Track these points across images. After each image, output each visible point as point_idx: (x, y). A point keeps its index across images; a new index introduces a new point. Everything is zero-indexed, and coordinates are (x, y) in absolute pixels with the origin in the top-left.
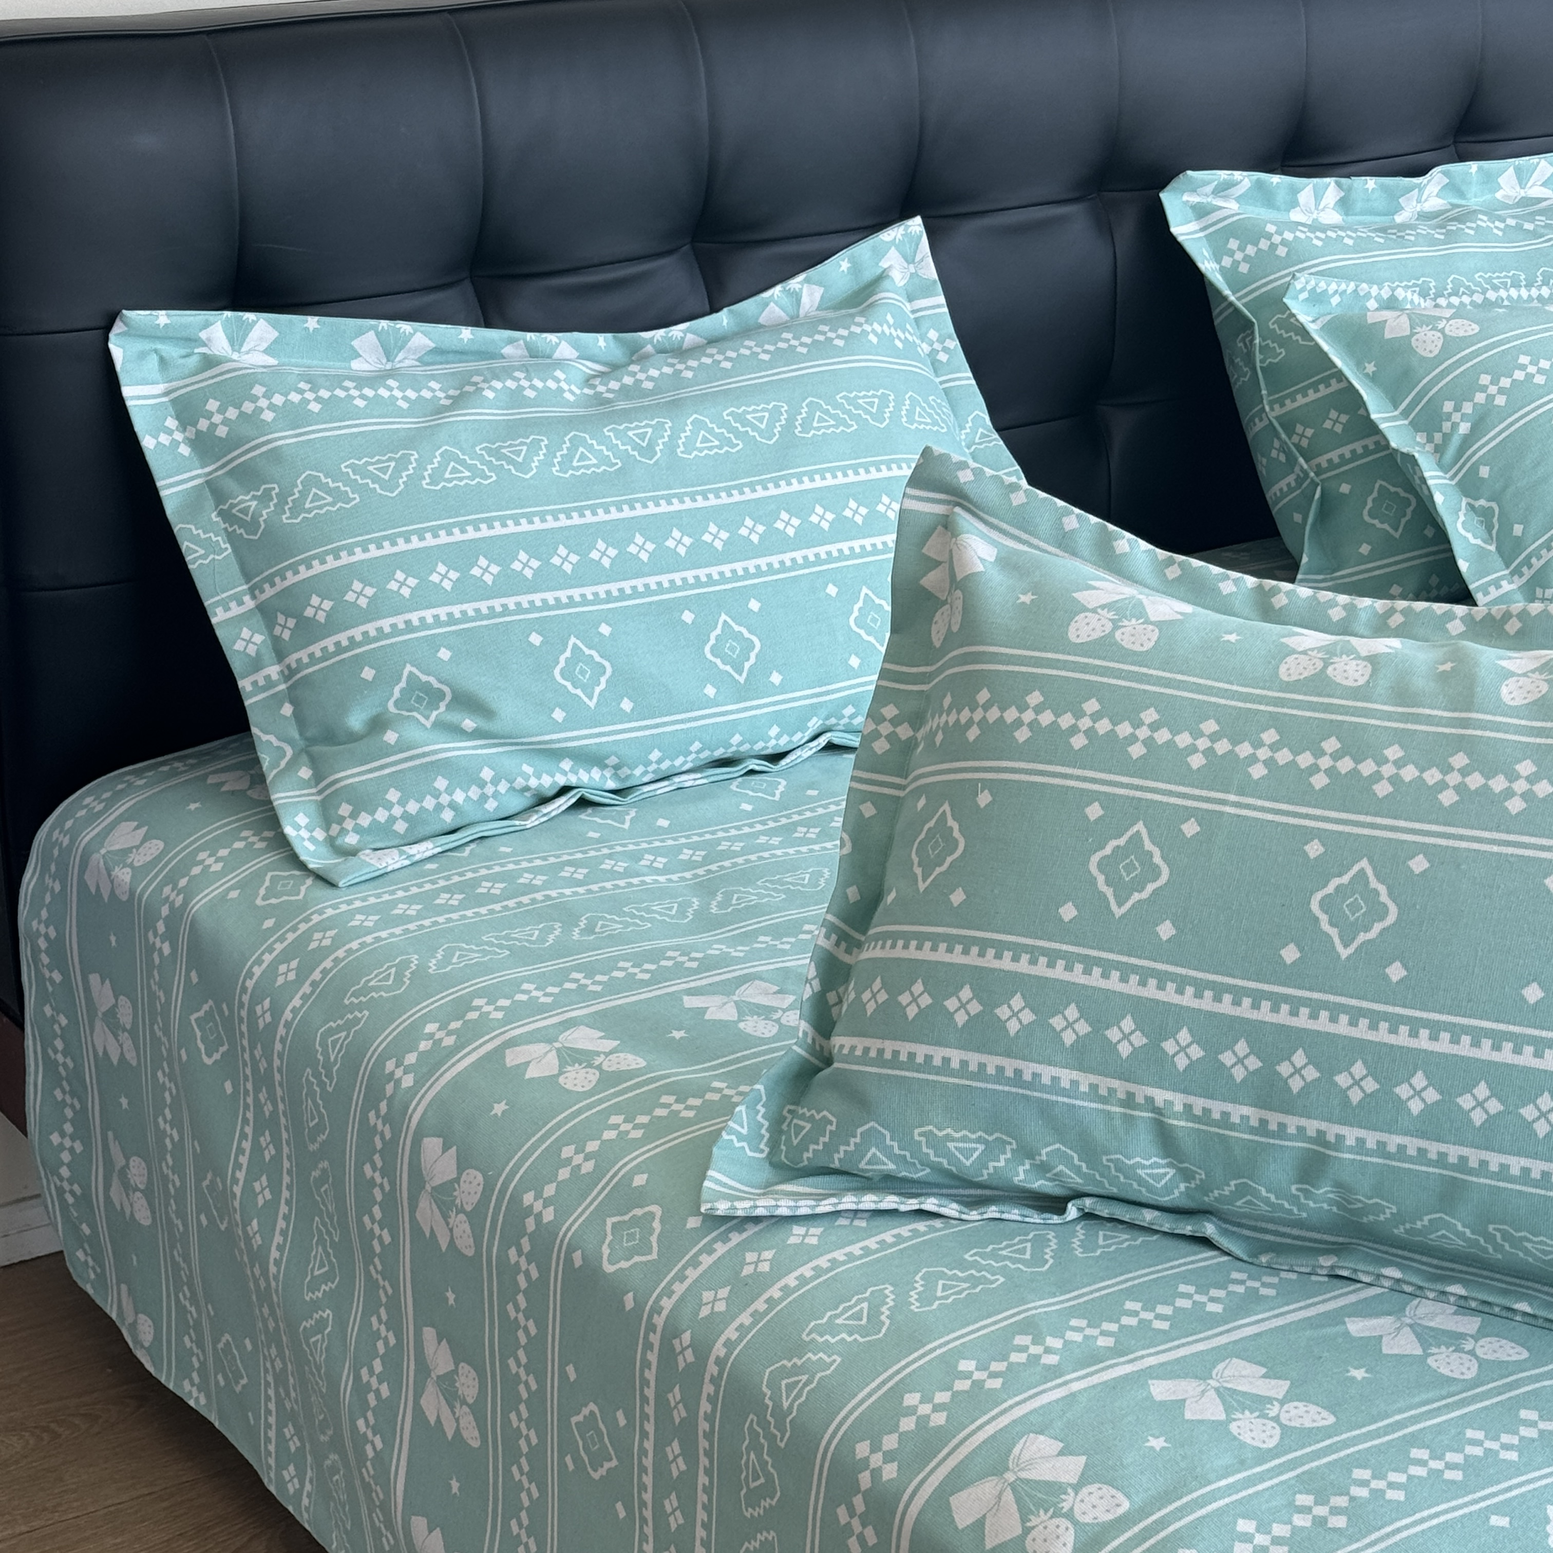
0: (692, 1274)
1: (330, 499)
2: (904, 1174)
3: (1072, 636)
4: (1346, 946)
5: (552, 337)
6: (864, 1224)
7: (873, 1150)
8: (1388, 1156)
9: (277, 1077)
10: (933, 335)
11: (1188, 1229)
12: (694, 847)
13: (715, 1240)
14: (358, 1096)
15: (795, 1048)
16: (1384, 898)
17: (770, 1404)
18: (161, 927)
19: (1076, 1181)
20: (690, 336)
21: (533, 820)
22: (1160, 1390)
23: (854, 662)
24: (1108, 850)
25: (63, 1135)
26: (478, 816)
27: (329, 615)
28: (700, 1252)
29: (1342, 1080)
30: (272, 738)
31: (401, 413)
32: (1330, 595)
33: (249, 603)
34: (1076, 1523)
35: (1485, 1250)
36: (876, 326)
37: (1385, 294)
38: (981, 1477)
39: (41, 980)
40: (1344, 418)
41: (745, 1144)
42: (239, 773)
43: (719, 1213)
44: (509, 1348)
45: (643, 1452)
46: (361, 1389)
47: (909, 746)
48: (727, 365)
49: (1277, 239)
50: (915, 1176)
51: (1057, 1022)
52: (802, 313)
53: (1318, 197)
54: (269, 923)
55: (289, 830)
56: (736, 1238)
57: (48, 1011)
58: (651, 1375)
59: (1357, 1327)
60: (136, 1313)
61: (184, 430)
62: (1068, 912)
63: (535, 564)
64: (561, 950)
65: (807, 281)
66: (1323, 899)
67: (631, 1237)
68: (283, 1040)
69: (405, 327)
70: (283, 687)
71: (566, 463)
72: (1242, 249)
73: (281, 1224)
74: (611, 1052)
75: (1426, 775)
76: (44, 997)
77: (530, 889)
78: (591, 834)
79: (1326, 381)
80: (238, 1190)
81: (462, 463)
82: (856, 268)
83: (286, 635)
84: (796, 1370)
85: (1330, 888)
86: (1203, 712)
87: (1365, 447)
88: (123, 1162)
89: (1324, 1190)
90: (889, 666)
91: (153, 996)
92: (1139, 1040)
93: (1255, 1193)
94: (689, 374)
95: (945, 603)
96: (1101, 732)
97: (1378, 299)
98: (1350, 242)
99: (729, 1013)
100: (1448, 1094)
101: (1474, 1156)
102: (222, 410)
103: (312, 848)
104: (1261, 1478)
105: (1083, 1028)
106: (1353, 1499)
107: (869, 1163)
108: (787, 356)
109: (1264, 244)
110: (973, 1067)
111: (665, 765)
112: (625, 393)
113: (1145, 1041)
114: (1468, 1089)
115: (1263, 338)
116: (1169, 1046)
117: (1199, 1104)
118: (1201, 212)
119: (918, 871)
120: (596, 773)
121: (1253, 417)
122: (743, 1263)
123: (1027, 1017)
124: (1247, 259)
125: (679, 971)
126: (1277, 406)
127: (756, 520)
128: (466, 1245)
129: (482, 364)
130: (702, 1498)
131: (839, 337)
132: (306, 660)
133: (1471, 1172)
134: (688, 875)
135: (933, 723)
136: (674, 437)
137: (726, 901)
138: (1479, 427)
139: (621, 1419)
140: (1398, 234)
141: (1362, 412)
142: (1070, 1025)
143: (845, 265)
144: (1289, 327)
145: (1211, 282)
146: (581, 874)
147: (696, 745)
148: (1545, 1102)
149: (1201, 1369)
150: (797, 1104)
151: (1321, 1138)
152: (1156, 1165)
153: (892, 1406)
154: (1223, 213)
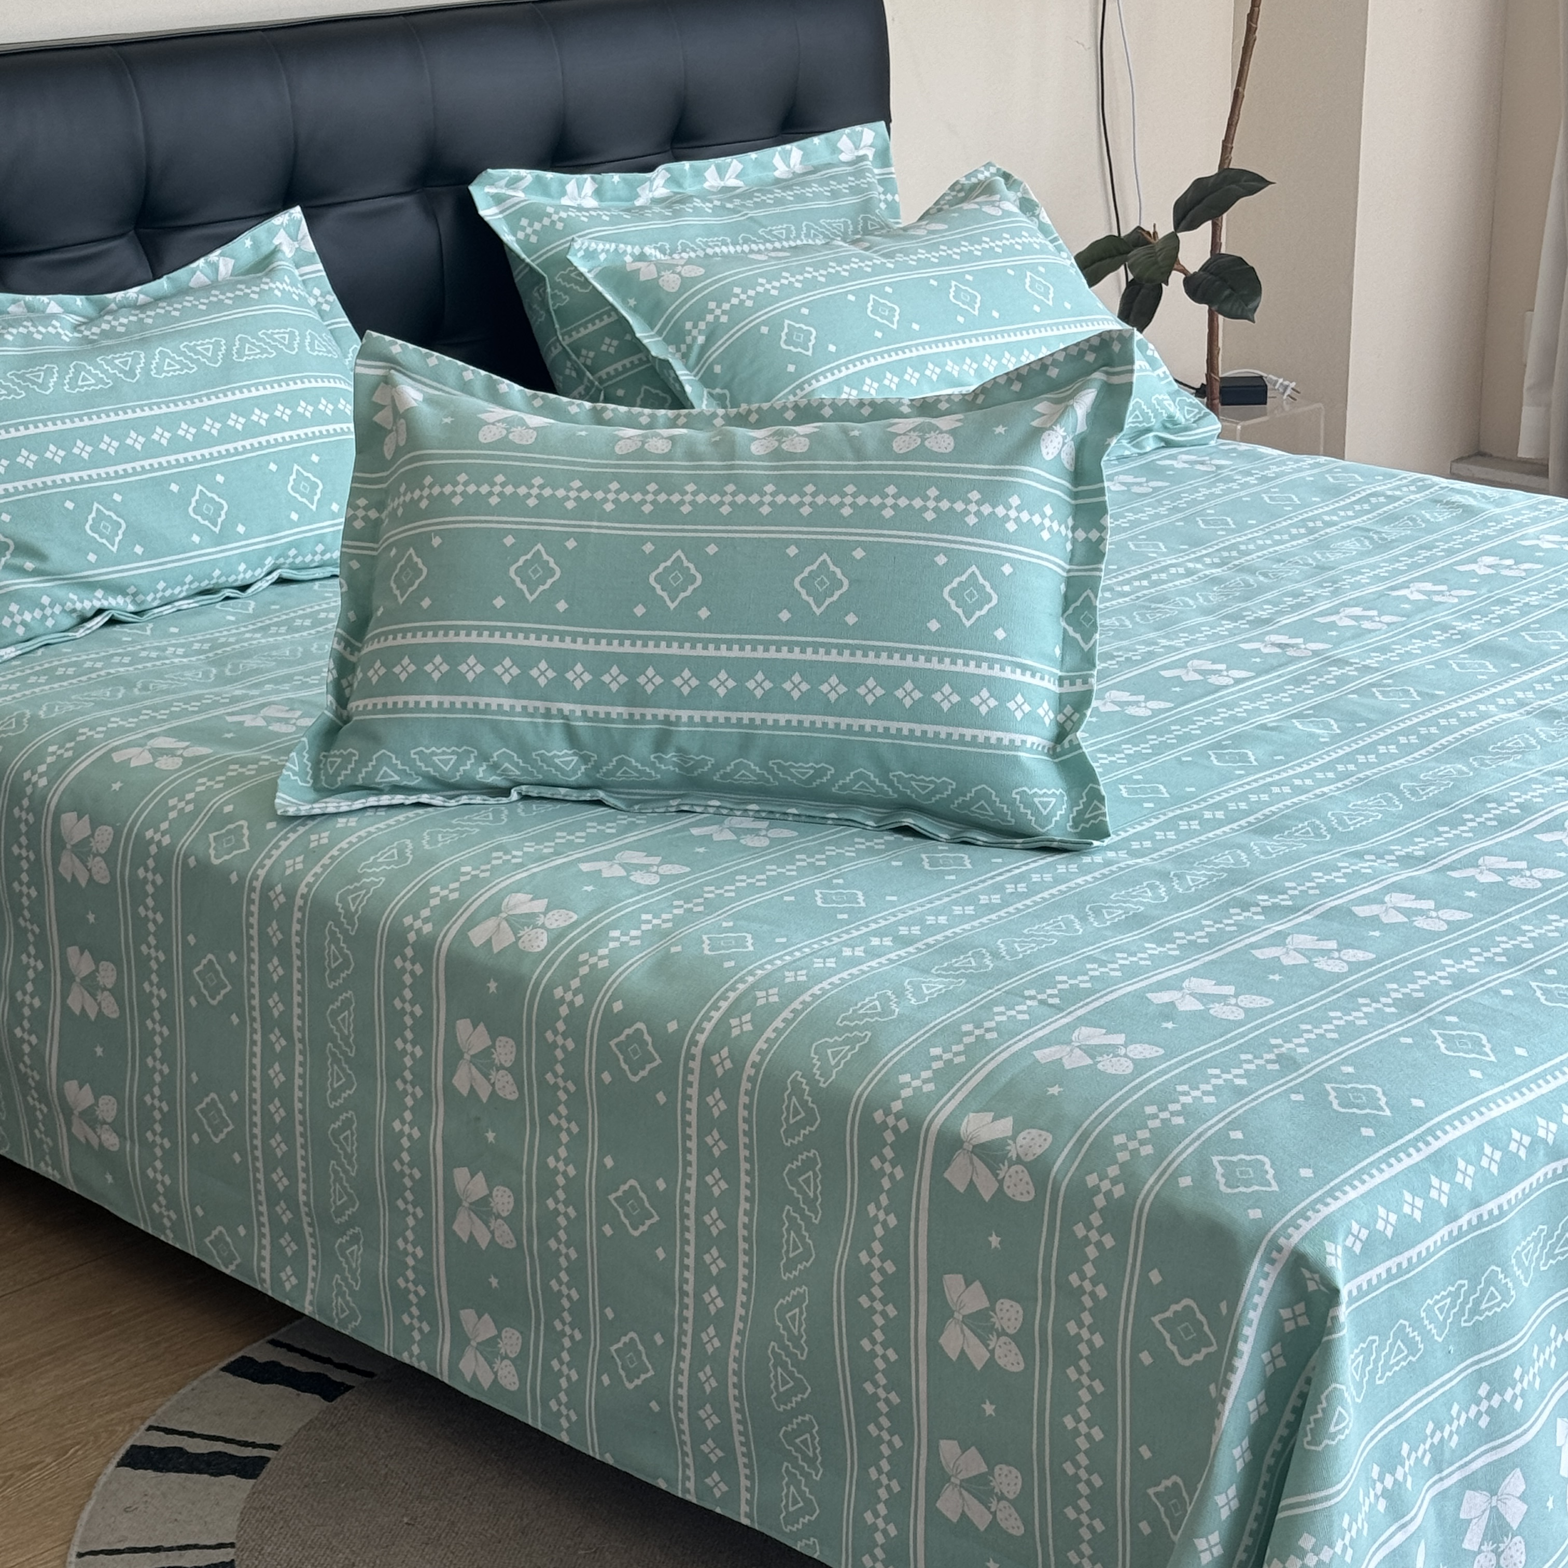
0: (276, 853)
2: (405, 783)
3: (482, 439)
4: (673, 602)
5: (44, 298)
6: (383, 814)
7: (385, 768)
8: (707, 725)
10: (317, 292)
11: (587, 796)
12: (202, 642)
13: (288, 832)
15: (324, 713)
16: (693, 570)
17: (342, 911)
19: (515, 773)
20: (141, 297)
21: (81, 633)
22: (585, 867)
23: (294, 516)
24: (520, 563)
26: (42, 631)
28: (280, 840)
29: (677, 682)
32: (640, 410)
34: (547, 930)
35: (768, 781)
36: (278, 284)
37: (637, 251)
38: (487, 918)
40: (615, 343)
41: (297, 778)
43: (290, 814)
44: (140, 936)
45: (250, 973)
47: (377, 523)
48: (177, 314)
49: (555, 217)
50: (412, 784)
51: (498, 670)
52: (221, 278)
53: (580, 187)
56: (301, 830)
58: (254, 921)
59: (695, 831)
62: (499, 602)
63: (62, 453)
64: (127, 700)
65: (221, 255)
66: (656, 576)
67: (229, 841)
71: (73, 384)
72: (531, 225)
74: (187, 747)
75: (712, 498)
77: (93, 670)
78: (125, 639)
79: (600, 317)
82: (256, 245)
84: (357, 889)
85: (660, 569)
86: (573, 476)
87: (633, 362)
89: (671, 755)
90: (357, 472)
92: (551, 674)
93: (629, 765)
94: (150, 321)
95: (392, 431)
96: (508, 493)
97: (632, 255)
98: (606, 218)
99: (260, 722)
100: (740, 681)
101: (758, 717)
104: (652, 896)
105: (515, 671)
106: (706, 899)
107: (382, 777)
108: (219, 306)
109: (546, 221)
110: (447, 705)
111: (168, 593)
112: (106, 335)
113: (555, 674)
114: (752, 677)
115: (552, 289)
116: (570, 676)
117: (591, 709)
119: (397, 592)
120: (120, 600)
121: (550, 346)
122: (310, 842)
123: (479, 669)
124: (535, 232)
125: (216, 705)
126: (566, 337)
127: (215, 420)
128: (103, 877)
130: (297, 987)
131: (253, 292)
134: (202, 657)
135: (392, 505)
136: (148, 364)
137: (235, 669)
138: (711, 338)
139: (233, 957)
140: (639, 213)
141: (628, 337)
142: (507, 670)
143: (248, 243)
144: (570, 280)
145: (511, 250)
146: (126, 660)
147: (189, 578)
148: (797, 678)
149: (608, 856)
150: (328, 750)
151: (667, 720)
152: (566, 755)
153: (423, 895)
154: (515, 200)
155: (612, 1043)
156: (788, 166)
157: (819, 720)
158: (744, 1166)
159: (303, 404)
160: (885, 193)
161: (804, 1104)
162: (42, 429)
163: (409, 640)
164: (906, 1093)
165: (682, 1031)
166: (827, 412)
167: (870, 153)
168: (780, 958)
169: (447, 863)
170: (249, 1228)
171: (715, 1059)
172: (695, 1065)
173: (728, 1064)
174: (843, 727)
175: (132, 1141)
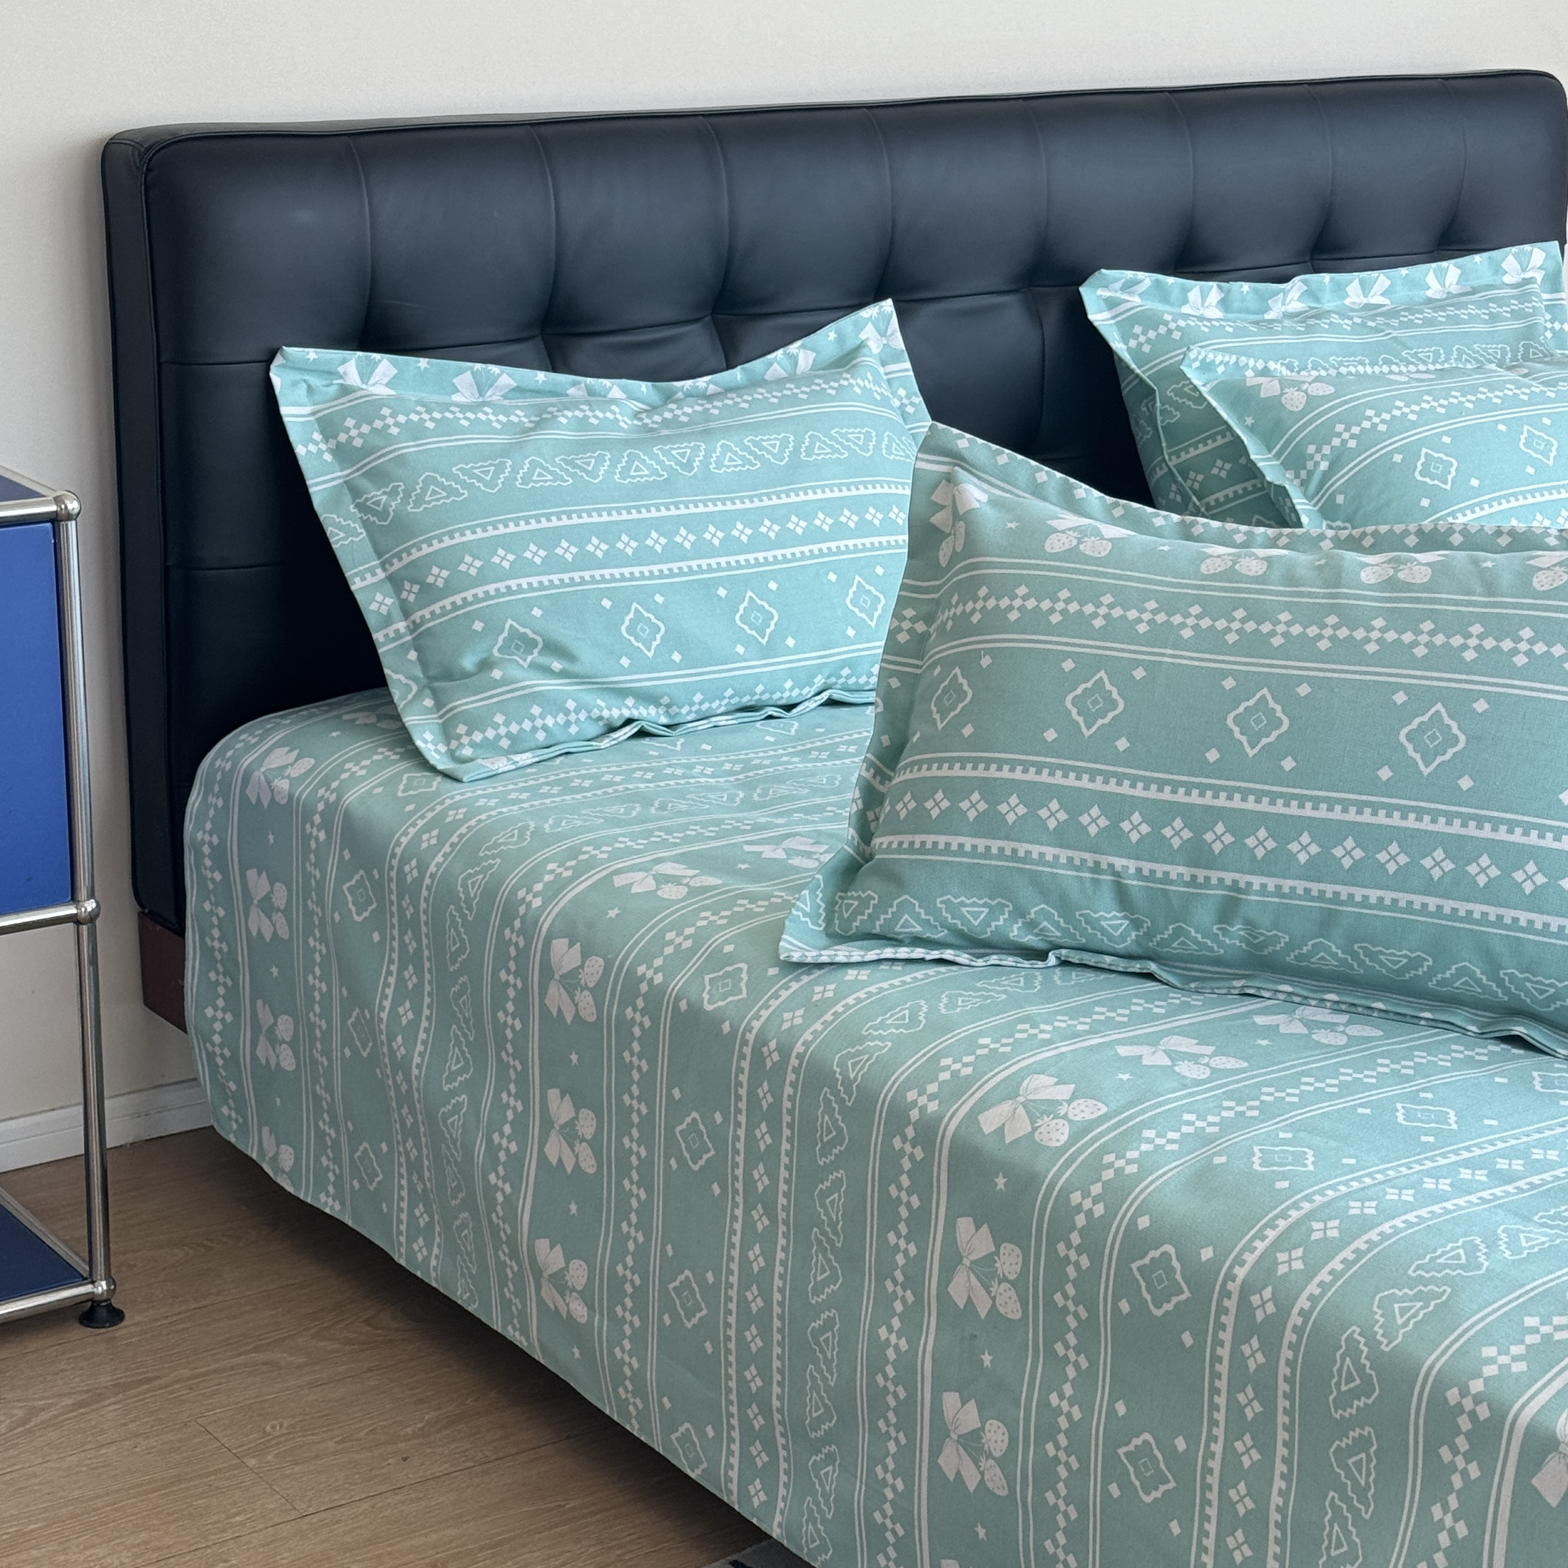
0: (774, 1004)
1: (444, 494)
2: (928, 935)
3: (1048, 548)
4: (1252, 747)
5: (606, 382)
6: (900, 968)
7: (906, 916)
8: (1283, 896)
9: (423, 918)
10: (902, 392)
11: (1137, 967)
12: (734, 762)
13: (790, 981)
14: (495, 920)
15: (846, 847)
16: (1279, 713)
17: (840, 1078)
18: (317, 819)
19: (1055, 934)
20: (712, 387)
21: (605, 743)
22: (1123, 1051)
23: (851, 632)
24: (1079, 691)
25: (216, 1008)
26: (563, 737)
27: (446, 581)
28: (780, 989)
29: (1251, 842)
30: (401, 677)
31: (495, 431)
32: (1235, 526)
33: (381, 575)
34: (1070, 1121)
35: (1351, 968)
36: (859, 381)
37: (1260, 365)
38: (1000, 1102)
39: (202, 880)
40: (1228, 466)
41: (807, 919)
42: (366, 713)
43: (795, 959)
44: (624, 1085)
45: (736, 1138)
46: (492, 1150)
47: (925, 637)
48: (746, 405)
49: (1172, 326)
50: (935, 936)
51: (1043, 813)
52: (798, 372)
53: (1204, 296)
54: (410, 808)
55: (419, 743)
56: (805, 979)
57: (207, 906)
58: (743, 1078)
59: (1259, 1020)
60: (278, 1145)
61: (327, 442)
62: (1051, 735)
63: (604, 547)
64: (641, 820)
65: (803, 347)
66: (1235, 717)
67: (725, 985)
68: (429, 888)
69: (495, 369)
70: (409, 638)
71: (624, 474)
72: (1144, 333)
73: (422, 1036)
74: (695, 876)
75: (1309, 631)
76: (204, 894)
77: (611, 784)
78: (652, 753)
79: (1213, 437)
80: (384, 1015)
81: (546, 469)
82: (841, 339)
83: (412, 598)
84: (859, 1053)
85: (1241, 709)
86: (1146, 596)
87: (1245, 489)
88: (272, 1021)
89: (1237, 928)
90: (906, 581)
91: (307, 876)
92: (1103, 822)
93: (1187, 935)
94: (716, 412)
95: (949, 534)
96: (1072, 611)
97: (1254, 369)
98: (1231, 330)
99: (780, 854)
101: (1344, 891)
102: (357, 426)
103: (438, 757)
104: (1198, 1093)
105: (1062, 816)
106: (1262, 1102)
107: (902, 927)
108: (794, 400)
109: (1162, 330)
110: (981, 849)
111: (705, 707)
112: (666, 423)
113: (1108, 823)
114: (1340, 842)
115: (1163, 404)
116: (1126, 826)
117: (1147, 867)
118: (1111, 304)
119: (937, 716)
120: (652, 710)
121: (1155, 467)
122: (813, 993)
123: (1021, 810)
124: (1149, 341)
125: (737, 831)
126: (1174, 458)
127: (773, 521)
128: (589, 1013)
129: (554, 400)
130: (785, 1160)
131: (831, 388)
132: (428, 616)
133: (1342, 903)
134: (732, 779)
135: (942, 617)
136: (707, 456)
137: (764, 794)
138: (1335, 465)
139: (718, 1118)
140: (1267, 327)
141: (1243, 461)
142: (1052, 814)
143: (832, 336)
144: (1183, 395)
145: (1121, 360)
146: (649, 776)
147: (729, 692)
148: (1394, 848)
149: (1152, 1041)
150: (846, 891)
151: (1235, 885)
152: (1115, 918)
153: (932, 1066)
154: (1128, 305)
155: (1134, 1266)
156: (1443, 285)
157: (1418, 900)
158: (1282, 1435)
159: (872, 510)
160: (1552, 321)
161: (1360, 1369)
162: (585, 519)
163: (945, 772)
164: (1490, 1371)
165: (1216, 1262)
166: (1457, 539)
167: (1539, 276)
168: (1345, 1183)
169: (963, 1032)
170: (718, 1430)
171: (1255, 1300)
172: (1231, 1304)
173: (1270, 1308)
174: (1447, 910)
175: (602, 1315)
